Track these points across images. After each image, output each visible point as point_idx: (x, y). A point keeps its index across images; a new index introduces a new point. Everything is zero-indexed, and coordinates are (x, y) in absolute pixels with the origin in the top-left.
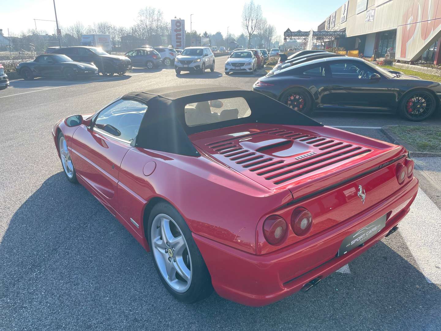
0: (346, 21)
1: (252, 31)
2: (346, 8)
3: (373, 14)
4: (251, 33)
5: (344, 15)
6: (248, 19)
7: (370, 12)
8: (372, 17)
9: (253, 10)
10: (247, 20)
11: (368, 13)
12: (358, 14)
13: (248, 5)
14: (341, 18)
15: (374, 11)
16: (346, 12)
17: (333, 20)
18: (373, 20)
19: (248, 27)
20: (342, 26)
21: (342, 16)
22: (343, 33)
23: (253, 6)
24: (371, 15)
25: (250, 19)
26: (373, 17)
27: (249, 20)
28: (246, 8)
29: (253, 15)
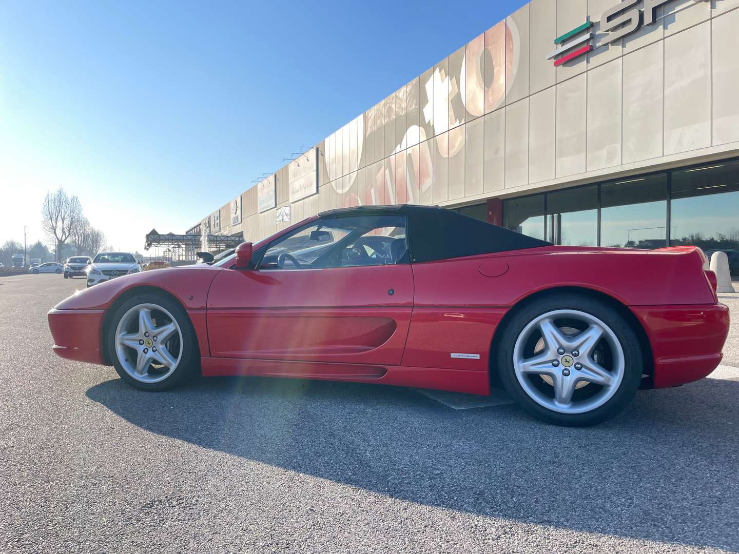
0: (242, 222)
1: (64, 236)
2: (239, 204)
3: (288, 212)
4: (63, 240)
5: (236, 214)
6: (54, 217)
7: (283, 209)
8: (287, 215)
9: (64, 204)
10: (54, 219)
11: (280, 210)
12: (261, 213)
13: (53, 195)
14: (232, 219)
15: (288, 208)
16: (240, 210)
17: (216, 222)
18: (290, 219)
19: (55, 230)
20: (236, 230)
21: (233, 215)
22: (239, 239)
23: (63, 196)
24: (284, 213)
25: (59, 218)
26: (289, 217)
27: (56, 219)
28: (50, 199)
29: (66, 211)
